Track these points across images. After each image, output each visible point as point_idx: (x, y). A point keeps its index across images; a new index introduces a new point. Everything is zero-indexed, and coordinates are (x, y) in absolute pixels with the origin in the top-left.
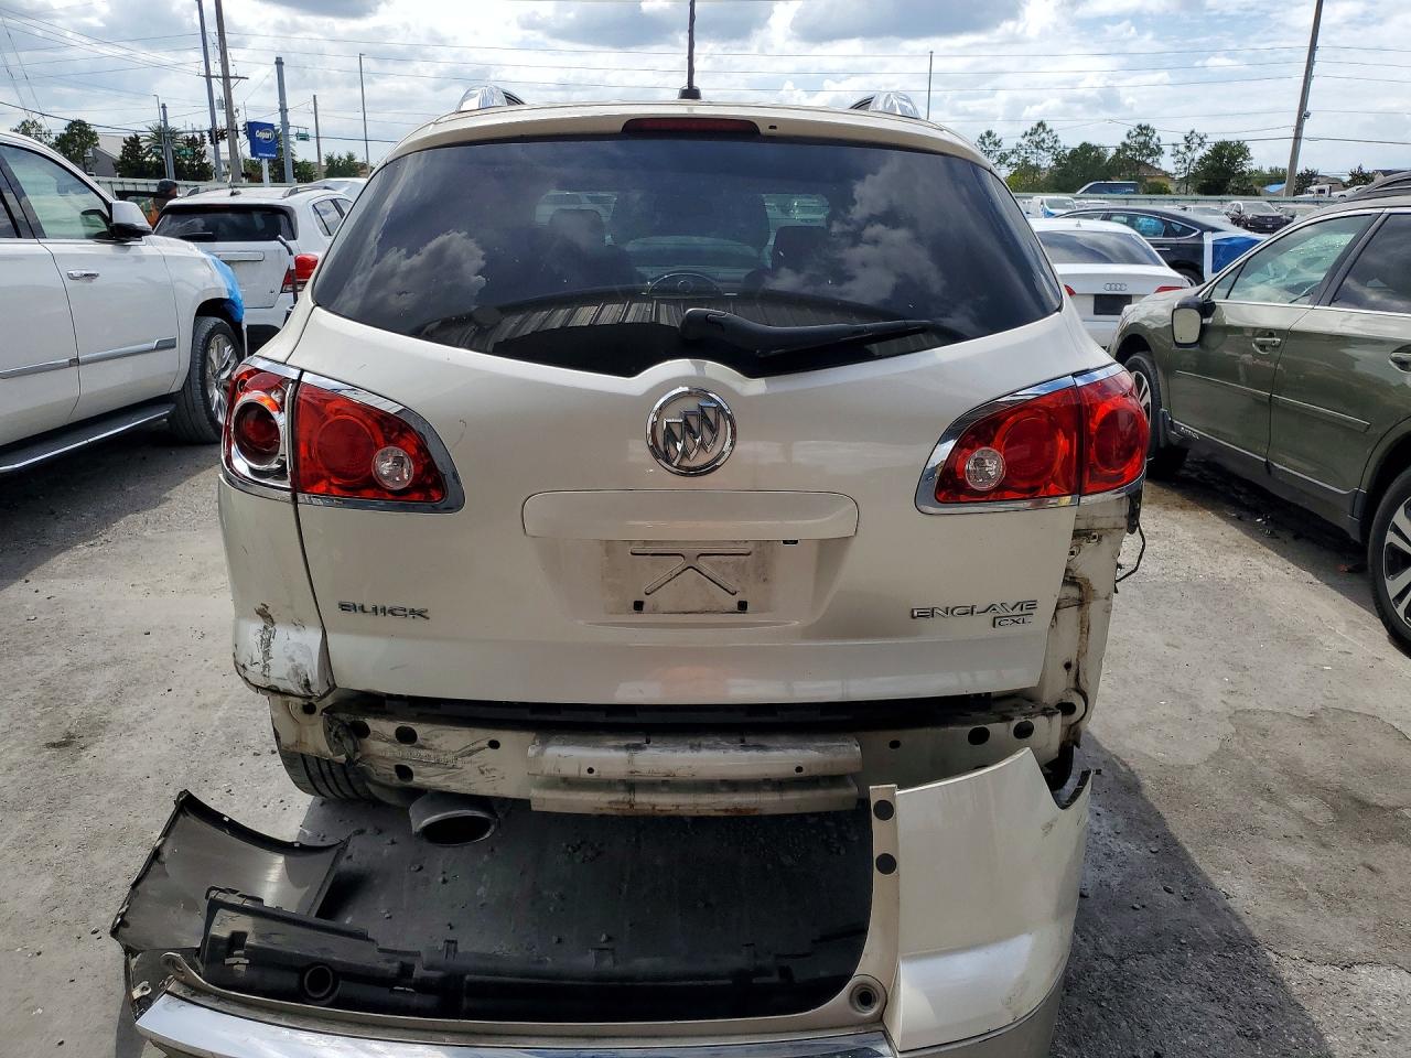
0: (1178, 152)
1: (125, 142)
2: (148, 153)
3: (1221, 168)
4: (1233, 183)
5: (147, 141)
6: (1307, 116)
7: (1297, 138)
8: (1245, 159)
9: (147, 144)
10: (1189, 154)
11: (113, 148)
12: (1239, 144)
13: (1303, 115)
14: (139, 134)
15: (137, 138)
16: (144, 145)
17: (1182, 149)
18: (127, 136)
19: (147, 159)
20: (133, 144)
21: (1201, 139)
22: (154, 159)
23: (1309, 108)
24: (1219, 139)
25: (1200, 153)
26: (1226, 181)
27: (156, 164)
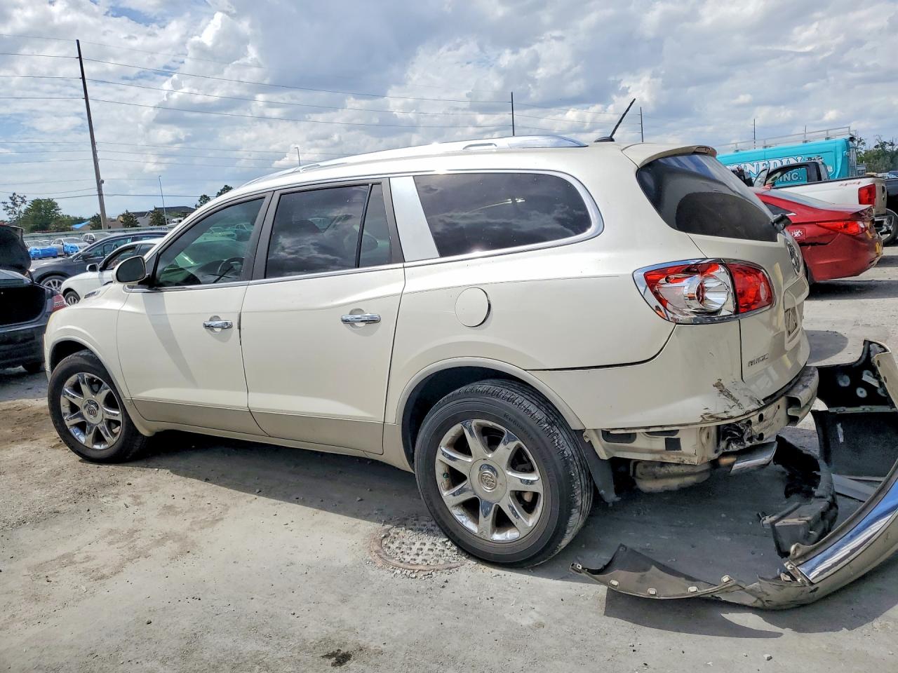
0: (7, 207)
3: (42, 217)
4: (52, 225)
6: (103, 182)
7: (100, 195)
8: (56, 210)
10: (17, 208)
12: (49, 201)
13: (100, 183)
17: (10, 205)
21: (22, 198)
23: (102, 177)
24: (34, 198)
25: (23, 207)
26: (47, 224)
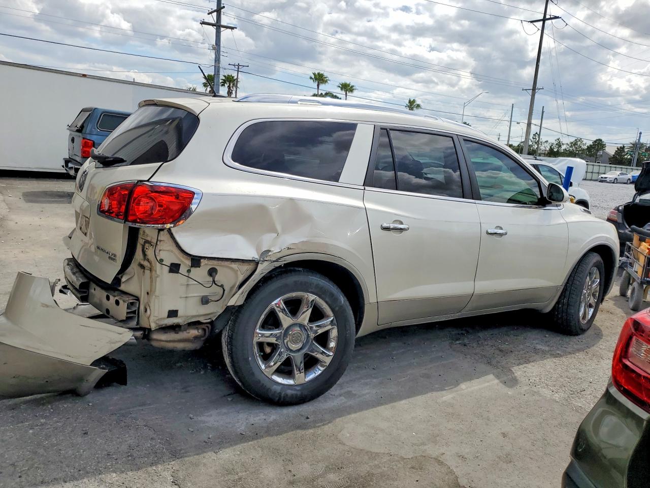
1: (618, 149)
2: (627, 154)
5: (628, 148)
9: (627, 150)
11: (611, 150)
14: (625, 145)
15: (624, 147)
16: (626, 150)
18: (619, 146)
19: (626, 157)
20: (621, 150)
22: (629, 157)
27: (630, 159)
